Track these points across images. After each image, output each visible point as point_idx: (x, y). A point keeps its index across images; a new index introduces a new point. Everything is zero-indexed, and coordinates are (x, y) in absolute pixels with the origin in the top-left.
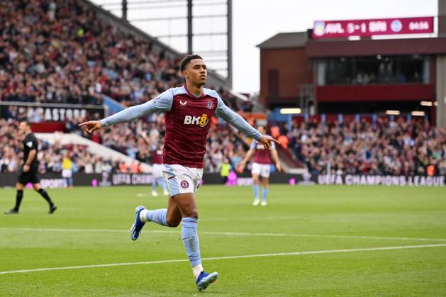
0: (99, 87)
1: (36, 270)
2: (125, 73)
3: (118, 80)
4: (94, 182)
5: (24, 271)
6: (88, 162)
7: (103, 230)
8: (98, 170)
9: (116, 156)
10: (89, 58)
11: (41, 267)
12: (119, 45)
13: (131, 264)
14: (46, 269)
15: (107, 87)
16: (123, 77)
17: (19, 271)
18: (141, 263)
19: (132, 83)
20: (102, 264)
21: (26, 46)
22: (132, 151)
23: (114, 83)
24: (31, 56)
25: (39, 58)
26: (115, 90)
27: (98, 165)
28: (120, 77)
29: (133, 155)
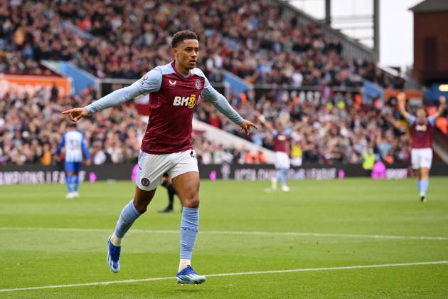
0: (219, 61)
1: (147, 280)
2: (249, 43)
3: (241, 53)
4: (213, 175)
5: (133, 280)
6: (206, 150)
7: (225, 232)
8: (217, 160)
9: (239, 143)
10: (207, 26)
11: (153, 276)
12: (241, 11)
13: (259, 272)
14: (159, 279)
15: (227, 61)
16: (247, 48)
17: (127, 281)
18: (271, 272)
19: (258, 56)
20: (225, 272)
21: (132, 13)
22: (258, 137)
23: (236, 55)
24: (138, 25)
25: (148, 27)
26: (237, 64)
27: (217, 153)
28: (243, 49)
29: (259, 142)
